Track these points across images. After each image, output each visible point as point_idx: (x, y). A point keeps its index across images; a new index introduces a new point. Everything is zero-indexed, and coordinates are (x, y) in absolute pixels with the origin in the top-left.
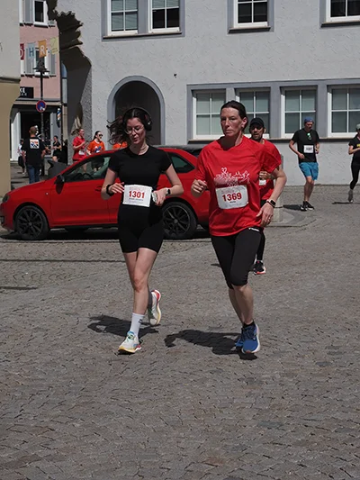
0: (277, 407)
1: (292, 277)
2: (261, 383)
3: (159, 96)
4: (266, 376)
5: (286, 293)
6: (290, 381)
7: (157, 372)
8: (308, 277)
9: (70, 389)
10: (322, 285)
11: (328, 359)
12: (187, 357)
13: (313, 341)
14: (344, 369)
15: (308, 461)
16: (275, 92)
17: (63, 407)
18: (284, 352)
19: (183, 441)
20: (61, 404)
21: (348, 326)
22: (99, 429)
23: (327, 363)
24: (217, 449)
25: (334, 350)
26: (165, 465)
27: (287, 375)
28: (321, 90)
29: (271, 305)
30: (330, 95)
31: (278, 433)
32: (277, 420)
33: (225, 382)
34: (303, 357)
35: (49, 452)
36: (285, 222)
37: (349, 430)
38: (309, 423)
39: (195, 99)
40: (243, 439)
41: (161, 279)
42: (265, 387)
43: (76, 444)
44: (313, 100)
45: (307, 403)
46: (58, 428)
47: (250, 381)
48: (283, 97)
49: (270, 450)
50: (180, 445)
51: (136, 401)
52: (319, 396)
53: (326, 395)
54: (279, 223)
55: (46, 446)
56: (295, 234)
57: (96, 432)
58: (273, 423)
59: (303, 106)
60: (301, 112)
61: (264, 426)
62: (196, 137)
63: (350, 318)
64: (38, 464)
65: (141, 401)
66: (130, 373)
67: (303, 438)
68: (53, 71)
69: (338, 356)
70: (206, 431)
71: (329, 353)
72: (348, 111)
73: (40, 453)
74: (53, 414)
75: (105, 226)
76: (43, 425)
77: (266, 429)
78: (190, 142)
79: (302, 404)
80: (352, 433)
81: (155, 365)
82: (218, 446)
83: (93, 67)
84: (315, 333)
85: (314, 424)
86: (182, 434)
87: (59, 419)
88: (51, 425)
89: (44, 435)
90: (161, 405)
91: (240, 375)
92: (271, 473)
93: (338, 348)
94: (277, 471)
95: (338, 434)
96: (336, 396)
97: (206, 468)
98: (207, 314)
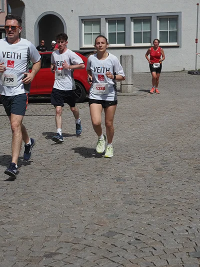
0: (134, 193)
1: (140, 123)
2: (124, 180)
3: (63, 23)
4: (128, 176)
5: (137, 132)
6: (141, 179)
7: (67, 175)
8: (148, 122)
9: (19, 185)
10: (156, 127)
11: (161, 166)
12: (83, 167)
13: (152, 157)
14: (169, 172)
15: (152, 222)
16: (128, 20)
17: (15, 196)
18: (137, 163)
19: (83, 212)
20: (14, 193)
21: (171, 149)
22: (36, 207)
23: (161, 169)
24: (102, 216)
25: (164, 162)
26: (74, 226)
27: (139, 176)
28: (154, 19)
29: (128, 138)
30: (158, 22)
31: (135, 207)
32: (134, 200)
33: (105, 180)
34: (147, 166)
35: (9, 220)
36: (135, 92)
37: (174, 205)
38: (152, 202)
39: (83, 25)
40: (116, 211)
41: (67, 125)
42: (127, 182)
43: (24, 215)
44: (149, 25)
45: (151, 191)
46: (13, 206)
47: (119, 179)
48: (132, 23)
49: (131, 216)
50: (82, 215)
51: (56, 191)
52: (157, 187)
53: (160, 186)
54: (131, 93)
55: (7, 217)
56: (140, 99)
57: (35, 209)
58: (132, 202)
59: (144, 28)
60: (142, 31)
61: (128, 204)
62: (84, 46)
63: (172, 145)
64: (3, 226)
65: (59, 191)
66: (52, 176)
67: (149, 210)
68: (3, 9)
69: (166, 165)
70: (95, 207)
71: (162, 164)
72: (168, 30)
73: (4, 220)
74: (10, 199)
75: (35, 96)
76: (5, 205)
77: (128, 205)
78: (81, 49)
79: (148, 191)
80: (176, 207)
81: (66, 172)
82: (103, 215)
83: (26, 7)
84: (154, 153)
85: (155, 202)
86: (82, 209)
87: (14, 202)
88: (10, 205)
89: (6, 211)
90: (70, 193)
91: (113, 176)
92: (132, 229)
93: (166, 160)
94: (135, 228)
95: (167, 207)
96: (166, 187)
97: (96, 227)
98: (93, 143)
